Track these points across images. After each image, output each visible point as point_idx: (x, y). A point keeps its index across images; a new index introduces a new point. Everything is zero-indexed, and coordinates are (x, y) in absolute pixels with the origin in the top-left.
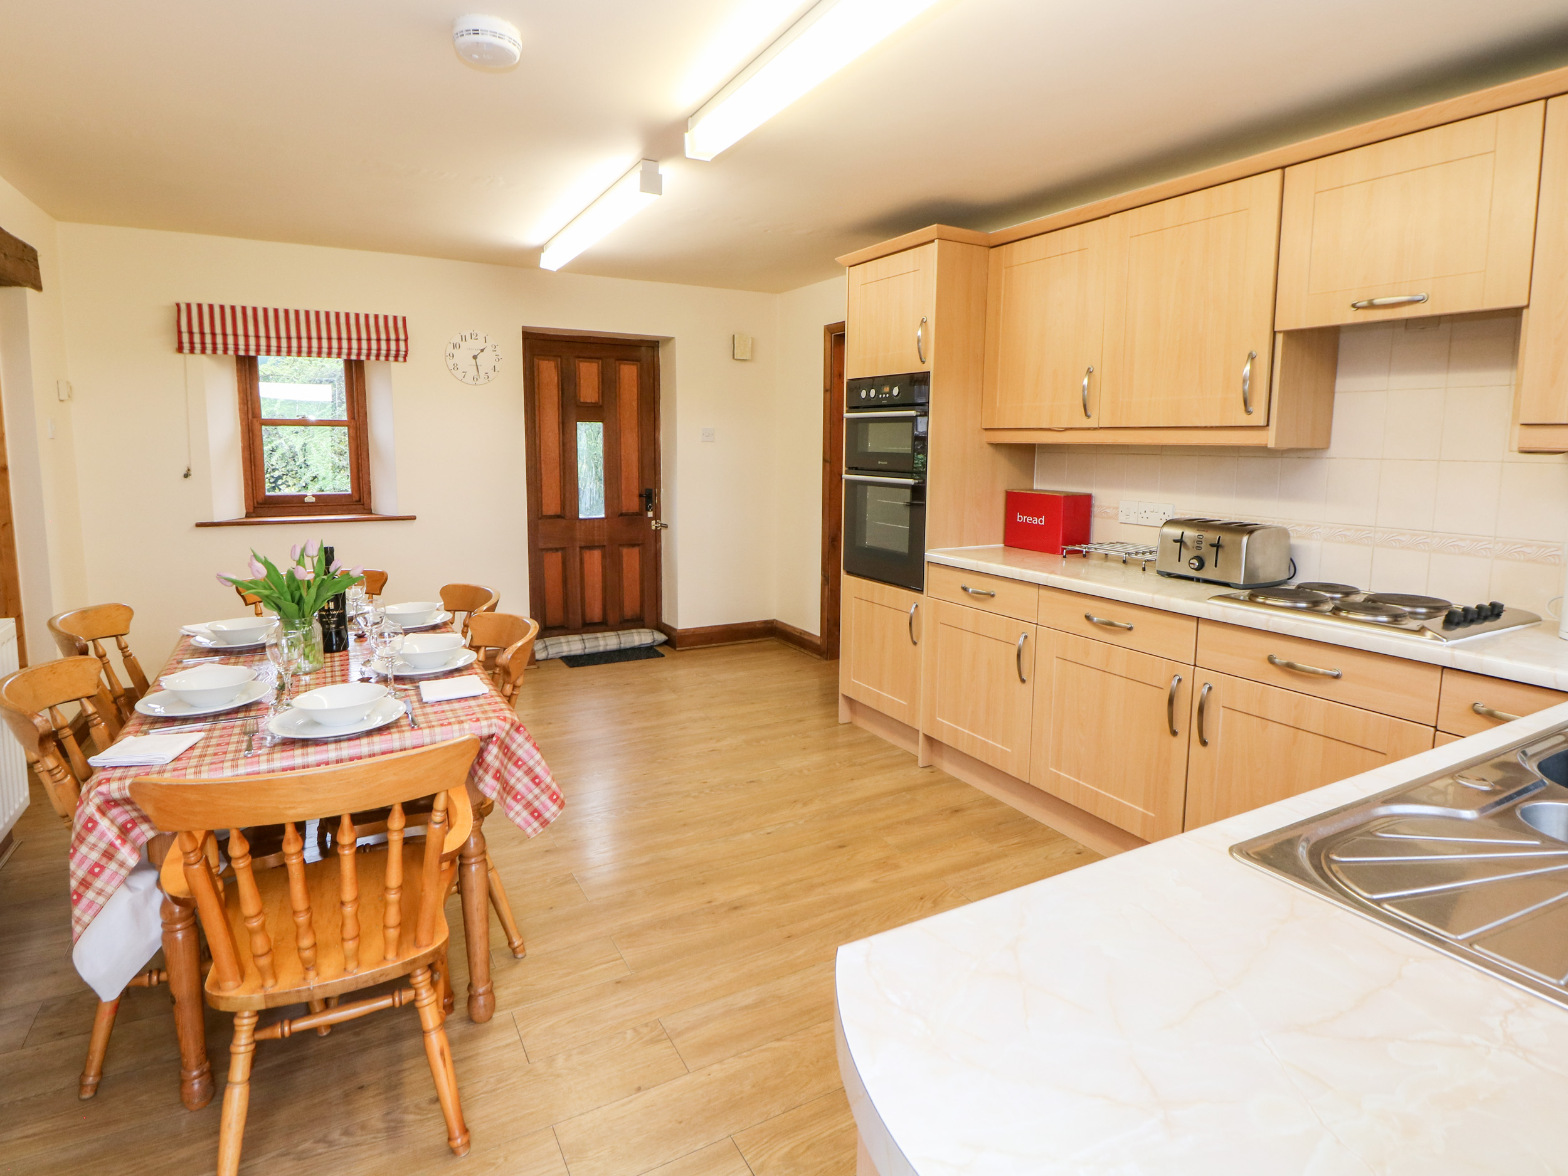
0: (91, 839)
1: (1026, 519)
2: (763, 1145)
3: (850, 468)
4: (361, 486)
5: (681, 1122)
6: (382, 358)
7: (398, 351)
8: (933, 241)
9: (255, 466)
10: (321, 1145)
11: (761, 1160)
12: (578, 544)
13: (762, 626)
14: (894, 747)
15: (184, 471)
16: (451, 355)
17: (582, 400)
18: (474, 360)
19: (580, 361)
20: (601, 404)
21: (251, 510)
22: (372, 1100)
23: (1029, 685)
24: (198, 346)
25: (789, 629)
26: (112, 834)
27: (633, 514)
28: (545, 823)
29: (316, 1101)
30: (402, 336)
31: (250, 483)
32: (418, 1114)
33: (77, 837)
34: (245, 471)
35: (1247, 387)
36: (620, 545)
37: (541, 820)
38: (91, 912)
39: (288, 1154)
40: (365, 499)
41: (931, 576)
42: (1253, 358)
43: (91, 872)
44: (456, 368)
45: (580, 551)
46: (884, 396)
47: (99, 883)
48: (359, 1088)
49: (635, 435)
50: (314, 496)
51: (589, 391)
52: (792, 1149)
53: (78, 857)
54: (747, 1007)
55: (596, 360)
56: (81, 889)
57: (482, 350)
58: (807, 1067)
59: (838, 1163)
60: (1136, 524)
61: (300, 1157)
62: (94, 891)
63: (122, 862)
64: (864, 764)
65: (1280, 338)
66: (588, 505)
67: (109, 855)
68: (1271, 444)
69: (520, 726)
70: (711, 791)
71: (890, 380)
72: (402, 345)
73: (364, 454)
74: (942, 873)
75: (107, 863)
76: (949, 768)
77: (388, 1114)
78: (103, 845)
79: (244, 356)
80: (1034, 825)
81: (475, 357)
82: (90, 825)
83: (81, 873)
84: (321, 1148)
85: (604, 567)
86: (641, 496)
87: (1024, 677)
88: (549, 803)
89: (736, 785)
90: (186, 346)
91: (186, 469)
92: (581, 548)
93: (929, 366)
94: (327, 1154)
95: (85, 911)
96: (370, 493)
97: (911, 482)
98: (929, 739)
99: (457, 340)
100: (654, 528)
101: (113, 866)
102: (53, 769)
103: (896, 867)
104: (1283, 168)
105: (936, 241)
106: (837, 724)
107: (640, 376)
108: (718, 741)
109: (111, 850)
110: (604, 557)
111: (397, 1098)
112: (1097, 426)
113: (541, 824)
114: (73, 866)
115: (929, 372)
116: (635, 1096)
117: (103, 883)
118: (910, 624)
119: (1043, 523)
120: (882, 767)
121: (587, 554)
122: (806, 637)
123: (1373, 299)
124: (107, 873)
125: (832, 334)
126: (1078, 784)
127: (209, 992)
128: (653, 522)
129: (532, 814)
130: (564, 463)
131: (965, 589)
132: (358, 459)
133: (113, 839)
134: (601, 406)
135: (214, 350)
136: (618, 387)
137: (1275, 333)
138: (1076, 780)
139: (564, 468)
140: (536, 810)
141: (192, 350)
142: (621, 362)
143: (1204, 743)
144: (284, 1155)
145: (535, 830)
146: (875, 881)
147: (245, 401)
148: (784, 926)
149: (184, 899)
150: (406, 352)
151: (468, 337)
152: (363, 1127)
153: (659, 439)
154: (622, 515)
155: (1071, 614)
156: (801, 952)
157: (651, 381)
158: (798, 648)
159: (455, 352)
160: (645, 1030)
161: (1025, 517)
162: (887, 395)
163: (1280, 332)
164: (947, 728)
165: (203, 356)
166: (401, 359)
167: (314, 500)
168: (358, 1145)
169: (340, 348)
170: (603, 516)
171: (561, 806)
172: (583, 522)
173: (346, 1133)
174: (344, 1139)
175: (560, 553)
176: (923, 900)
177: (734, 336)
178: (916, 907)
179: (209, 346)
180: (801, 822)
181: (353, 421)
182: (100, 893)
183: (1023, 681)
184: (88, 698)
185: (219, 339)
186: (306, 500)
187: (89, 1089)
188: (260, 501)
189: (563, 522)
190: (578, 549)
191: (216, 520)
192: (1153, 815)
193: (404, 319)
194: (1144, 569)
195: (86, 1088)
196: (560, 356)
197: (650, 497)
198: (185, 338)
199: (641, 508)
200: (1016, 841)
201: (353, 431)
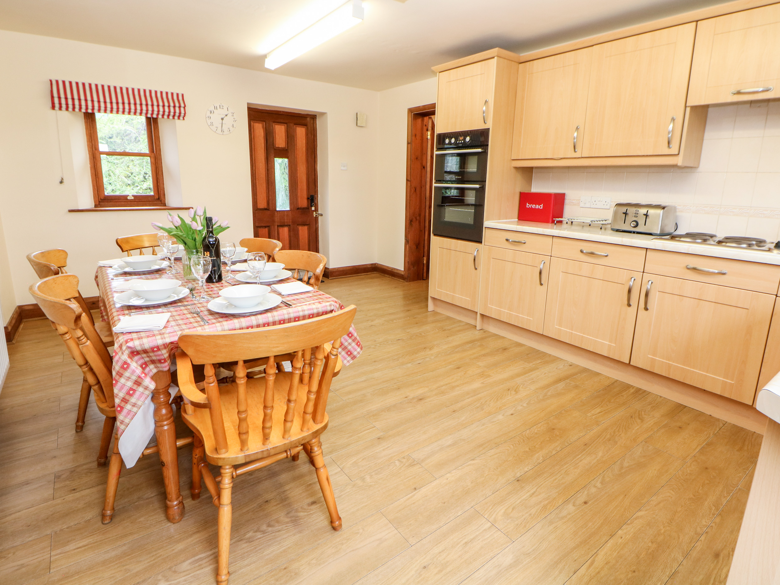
0: (127, 374)
1: (532, 206)
2: (490, 510)
3: (436, 181)
4: (159, 190)
5: (444, 503)
6: (171, 117)
7: (180, 113)
8: (494, 57)
9: (98, 178)
10: (258, 533)
11: (493, 517)
12: (276, 224)
13: (370, 266)
14: (460, 321)
15: (60, 180)
16: (209, 117)
17: (277, 146)
18: (221, 120)
19: (275, 124)
20: (286, 148)
21: (97, 203)
22: (275, 508)
23: (544, 287)
24: (64, 106)
25: (384, 267)
26: (139, 371)
27: (304, 208)
28: (354, 358)
29: (244, 511)
30: (182, 105)
31: (96, 188)
32: (305, 512)
33: (117, 374)
34: (93, 181)
35: (670, 135)
36: (298, 225)
37: (352, 356)
38: (130, 417)
39: (241, 540)
40: (162, 198)
41: (486, 234)
42: (674, 120)
43: (128, 393)
44: (212, 125)
45: (277, 228)
46: (460, 142)
47: (133, 400)
48: (265, 502)
49: (305, 166)
50: (133, 196)
51: (280, 141)
52: (506, 510)
53: (119, 385)
54: (450, 446)
55: (284, 124)
56: (122, 404)
57: (226, 115)
58: (493, 471)
59: (530, 514)
60: (590, 208)
61: (250, 540)
62: (130, 404)
63: (146, 387)
64: (450, 329)
65: (688, 110)
66: (281, 204)
67: (138, 383)
68: (680, 164)
69: (342, 306)
70: (380, 345)
71: (465, 134)
72: (182, 109)
73: (160, 173)
74: (512, 378)
75: (137, 388)
76: (492, 329)
77: (288, 513)
78: (134, 378)
79: (90, 113)
80: (544, 354)
81: (222, 119)
82: (125, 366)
83: (122, 395)
84: (259, 535)
85: (290, 236)
86: (308, 199)
87: (542, 282)
88: (356, 347)
89: (391, 341)
90: (57, 105)
91: (61, 178)
92: (278, 226)
93: (489, 125)
94: (264, 538)
95: (126, 417)
96: (164, 195)
97: (477, 186)
98: (483, 316)
99: (212, 108)
100: (315, 216)
101: (141, 389)
102: (80, 337)
103: (489, 376)
104: (697, 21)
105: (496, 58)
106: (427, 311)
107: (307, 134)
108: (372, 321)
109: (139, 380)
110: (289, 231)
111: (289, 505)
112: (580, 156)
113: (352, 358)
114: (116, 391)
115: (489, 129)
116: (414, 493)
117: (135, 400)
118: (474, 260)
119: (542, 208)
120: (459, 331)
121: (281, 230)
122: (395, 271)
123: (741, 90)
124: (137, 394)
125: (412, 113)
126: (572, 333)
127: (211, 456)
128: (314, 213)
129: (347, 353)
130: (268, 180)
131: (507, 240)
132: (157, 175)
133: (140, 374)
134: (287, 150)
135: (74, 109)
136: (295, 140)
137: (686, 107)
138: (571, 331)
139: (268, 183)
140: (349, 351)
141: (60, 108)
142: (297, 126)
143: (646, 309)
144: (239, 541)
145: (348, 361)
146: (482, 383)
147: (91, 140)
148: (449, 406)
149: (204, 403)
150: (185, 114)
151: (218, 107)
152: (278, 522)
153: (317, 168)
154: (298, 209)
155: (573, 250)
156: (463, 418)
157: (313, 137)
158: (390, 277)
159: (211, 115)
160: (404, 460)
161: (531, 205)
162: (462, 142)
163: (689, 106)
164: (493, 311)
165: (67, 112)
166: (181, 118)
167: (133, 198)
168: (279, 531)
169: (141, 110)
170: (288, 209)
171: (361, 349)
172: (278, 212)
173: (269, 525)
174: (270, 529)
175: (267, 229)
176: (510, 390)
177: (357, 114)
178: (508, 394)
179: (70, 106)
180: (433, 358)
181: (153, 154)
182: (134, 405)
183: (541, 284)
184: (74, 298)
185: (77, 102)
186: (129, 198)
187: (108, 518)
188: (102, 198)
189: (268, 213)
190: (276, 227)
191: (80, 208)
192: (614, 345)
193: (183, 95)
194: (601, 228)
195: (106, 518)
196: (265, 121)
197: (312, 199)
198: (56, 101)
199: (308, 205)
200: (540, 361)
201: (153, 160)
